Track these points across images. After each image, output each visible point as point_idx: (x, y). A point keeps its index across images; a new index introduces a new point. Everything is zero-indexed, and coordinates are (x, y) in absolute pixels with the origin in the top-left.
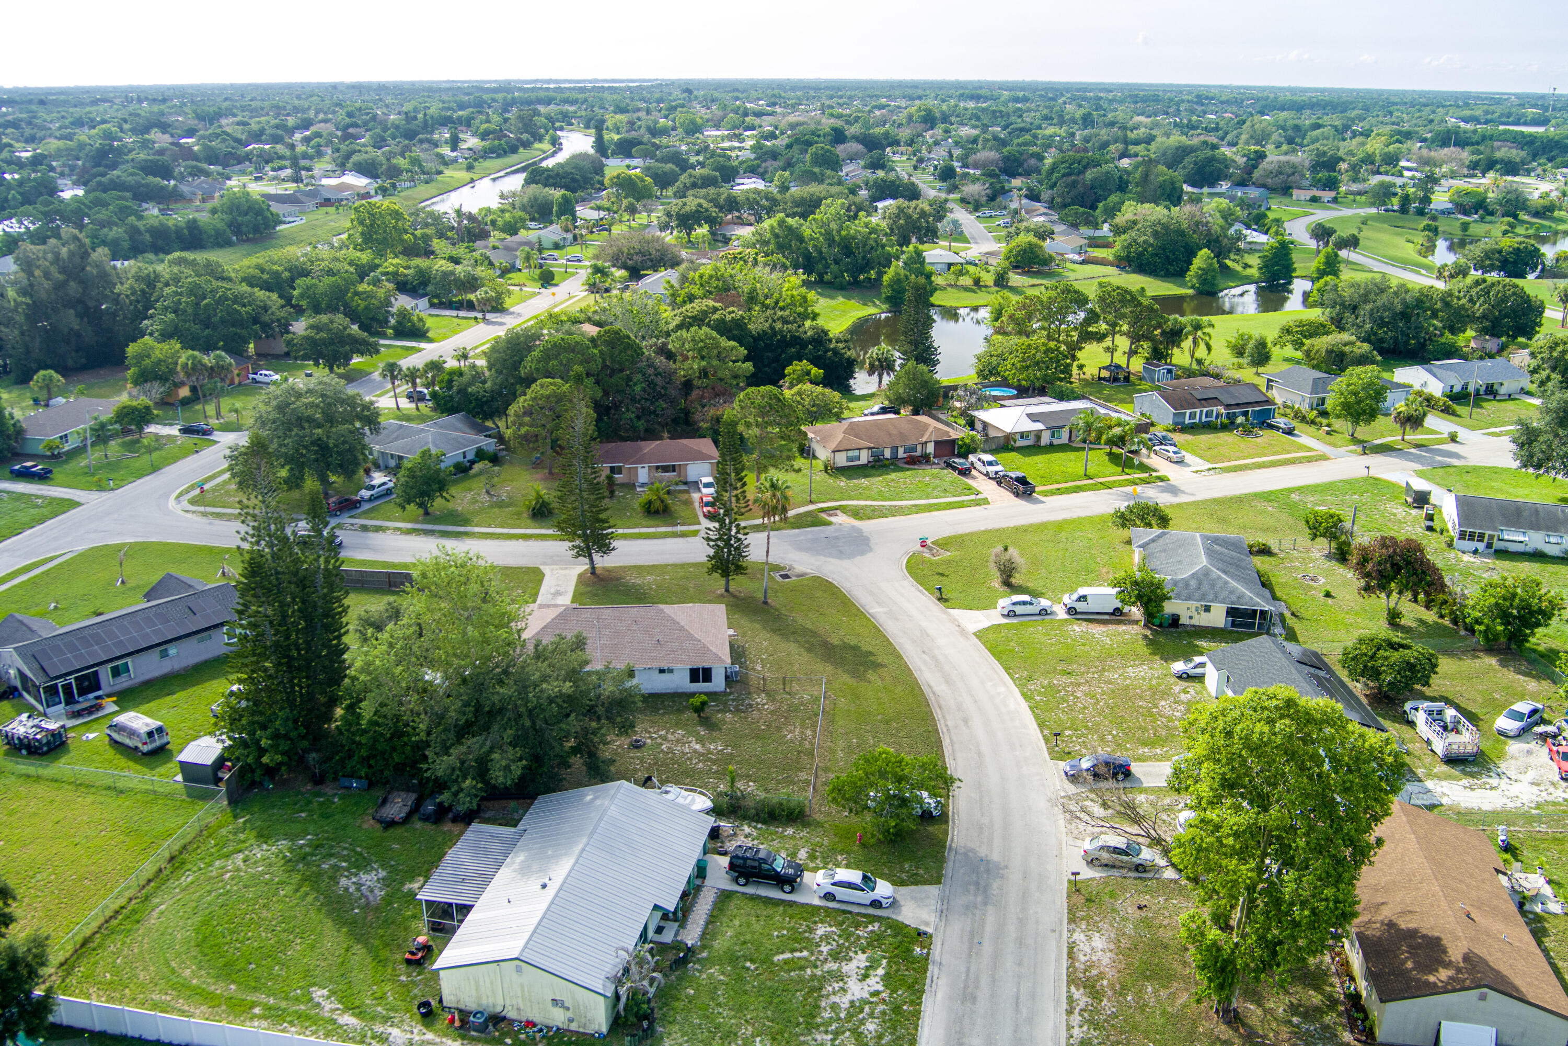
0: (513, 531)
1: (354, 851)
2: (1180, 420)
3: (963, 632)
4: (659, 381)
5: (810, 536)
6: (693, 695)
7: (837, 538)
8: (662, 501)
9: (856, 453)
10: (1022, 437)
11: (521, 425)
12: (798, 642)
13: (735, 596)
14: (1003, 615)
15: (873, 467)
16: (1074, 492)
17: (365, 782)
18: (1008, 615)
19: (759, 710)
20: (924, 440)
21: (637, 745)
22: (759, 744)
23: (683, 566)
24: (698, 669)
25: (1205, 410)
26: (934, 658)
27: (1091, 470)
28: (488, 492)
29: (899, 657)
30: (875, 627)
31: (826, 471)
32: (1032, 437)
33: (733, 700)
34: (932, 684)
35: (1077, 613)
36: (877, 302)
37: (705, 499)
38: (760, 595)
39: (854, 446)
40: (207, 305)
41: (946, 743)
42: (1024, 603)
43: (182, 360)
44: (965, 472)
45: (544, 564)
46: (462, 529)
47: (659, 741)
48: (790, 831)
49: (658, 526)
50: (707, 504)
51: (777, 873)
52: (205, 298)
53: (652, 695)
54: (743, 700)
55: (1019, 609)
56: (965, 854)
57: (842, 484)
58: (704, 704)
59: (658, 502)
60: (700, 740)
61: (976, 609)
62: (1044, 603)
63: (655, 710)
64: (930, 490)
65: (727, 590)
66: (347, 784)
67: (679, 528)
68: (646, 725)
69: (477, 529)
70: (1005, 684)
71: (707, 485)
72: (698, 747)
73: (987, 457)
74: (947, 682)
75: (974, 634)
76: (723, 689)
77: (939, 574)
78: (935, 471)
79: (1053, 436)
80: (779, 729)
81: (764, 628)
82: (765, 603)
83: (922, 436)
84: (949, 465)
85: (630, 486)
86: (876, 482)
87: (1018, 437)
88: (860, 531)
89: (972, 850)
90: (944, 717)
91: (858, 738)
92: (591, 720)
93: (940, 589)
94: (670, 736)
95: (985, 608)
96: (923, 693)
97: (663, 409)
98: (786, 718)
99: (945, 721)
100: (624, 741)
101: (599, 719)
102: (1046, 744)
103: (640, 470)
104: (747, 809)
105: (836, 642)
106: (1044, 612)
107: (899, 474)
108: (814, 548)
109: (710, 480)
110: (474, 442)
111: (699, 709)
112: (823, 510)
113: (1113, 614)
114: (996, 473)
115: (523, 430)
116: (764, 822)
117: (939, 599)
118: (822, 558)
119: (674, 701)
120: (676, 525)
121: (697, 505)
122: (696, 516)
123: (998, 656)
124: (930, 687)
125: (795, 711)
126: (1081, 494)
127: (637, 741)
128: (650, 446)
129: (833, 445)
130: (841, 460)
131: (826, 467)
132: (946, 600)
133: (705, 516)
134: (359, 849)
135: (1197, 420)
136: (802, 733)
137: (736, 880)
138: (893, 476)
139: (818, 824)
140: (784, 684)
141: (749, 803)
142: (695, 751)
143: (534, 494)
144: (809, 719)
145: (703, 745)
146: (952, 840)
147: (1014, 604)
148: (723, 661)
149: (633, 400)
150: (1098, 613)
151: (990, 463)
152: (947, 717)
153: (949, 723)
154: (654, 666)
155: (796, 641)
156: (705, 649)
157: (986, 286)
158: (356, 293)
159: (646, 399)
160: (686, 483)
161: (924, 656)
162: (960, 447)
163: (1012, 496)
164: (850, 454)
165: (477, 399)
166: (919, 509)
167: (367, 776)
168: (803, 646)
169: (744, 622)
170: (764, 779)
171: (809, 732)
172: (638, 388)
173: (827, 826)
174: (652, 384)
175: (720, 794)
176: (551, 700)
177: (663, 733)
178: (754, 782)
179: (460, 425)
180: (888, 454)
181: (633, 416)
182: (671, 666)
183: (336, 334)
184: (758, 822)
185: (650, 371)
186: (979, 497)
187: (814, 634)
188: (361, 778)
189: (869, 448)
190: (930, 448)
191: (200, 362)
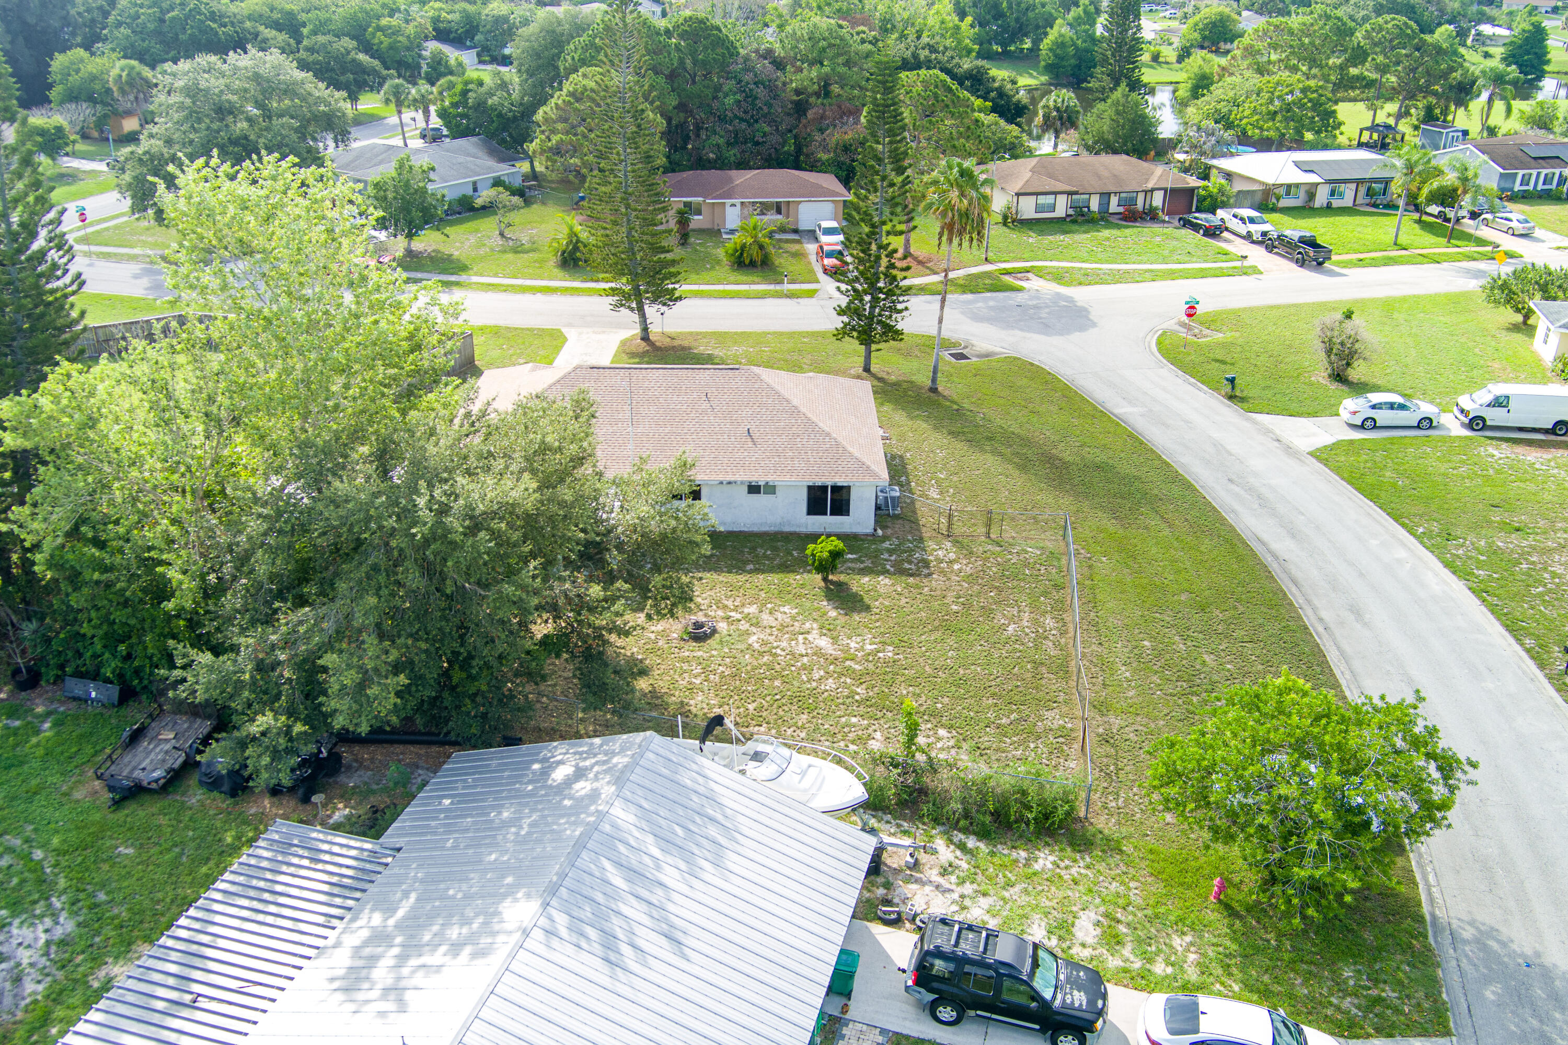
0: (529, 283)
1: (28, 857)
2: (1508, 185)
3: (1289, 450)
4: (760, 92)
5: (991, 303)
6: (813, 537)
7: (1036, 307)
8: (761, 247)
9: (1049, 199)
10: (1288, 193)
11: (554, 132)
12: (1001, 454)
13: (880, 379)
14: (1353, 426)
15: (1074, 222)
16: (1385, 265)
17: (114, 691)
18: (1362, 427)
19: (942, 572)
20: (1150, 185)
21: (700, 635)
22: (951, 641)
23: (791, 335)
24: (824, 488)
25: (1544, 172)
26: (1250, 490)
27: (1402, 240)
28: (502, 234)
29: (1188, 486)
30: (1130, 436)
31: (1005, 224)
32: (1302, 195)
33: (891, 552)
34: (1265, 537)
35: (1485, 427)
36: (1035, 74)
37: (826, 248)
38: (924, 380)
39: (1047, 188)
40: (174, 18)
41: (1332, 656)
42: (1392, 406)
43: (115, 72)
44: (1212, 232)
45: (570, 325)
46: (453, 278)
47: (744, 626)
48: (1045, 860)
49: (754, 283)
50: (830, 255)
51: (1045, 1005)
52: (173, 9)
53: (731, 535)
54: (910, 551)
55: (1383, 417)
56: (1480, 942)
57: (1031, 240)
58: (836, 555)
59: (755, 248)
60: (827, 630)
61: (1299, 415)
62: (1427, 409)
63: (738, 566)
64: (1166, 253)
65: (867, 369)
66: (78, 692)
67: (787, 287)
68: (719, 593)
69: (475, 279)
70: (1404, 545)
71: (829, 232)
72: (824, 643)
73: (1247, 212)
74: (1293, 536)
75: (1311, 454)
76: (870, 530)
77: (1217, 361)
78: (1169, 230)
79: (1332, 193)
80: (987, 612)
81: (936, 428)
82: (934, 390)
83: (1147, 180)
84: (1187, 224)
85: (714, 233)
86: (1083, 239)
87: (1282, 191)
88: (1070, 299)
89: (1492, 932)
90: (1309, 602)
91: (1153, 638)
92: (590, 579)
93: (1232, 381)
94: (766, 618)
95: (1314, 415)
96: (1254, 555)
97: (765, 134)
98: (999, 590)
99: (1315, 610)
100: (674, 627)
101: (609, 579)
102: (1542, 666)
103: (728, 208)
104: (943, 799)
105: (1067, 456)
106: (1426, 423)
107: (1115, 232)
108: (998, 318)
109: (834, 224)
110: (491, 170)
111: (826, 567)
112: (1007, 273)
113: (1552, 431)
114: (1264, 234)
115: (555, 139)
116: (984, 834)
117: (1231, 398)
118: (1018, 333)
119: (775, 549)
120: (782, 282)
121: (813, 258)
122: (812, 272)
123: (1371, 493)
124: (1263, 544)
125: (1015, 577)
126: (1396, 268)
127: (698, 625)
128: (742, 177)
129: (1017, 186)
130: (1027, 207)
131: (1005, 217)
132: (1243, 400)
133: (825, 271)
134: (38, 854)
135: (1531, 187)
136: (1035, 622)
137: (932, 1010)
138: (1106, 233)
139: (1112, 847)
140: (989, 525)
141: (944, 781)
142: (819, 652)
143: (566, 231)
144: (1045, 594)
145: (835, 640)
146: (1432, 900)
147: (1374, 407)
148: (875, 475)
149: (722, 119)
150: (1521, 429)
151: (1252, 221)
152: (1316, 602)
153: (1324, 614)
154: (738, 478)
155: (995, 452)
156: (839, 451)
157: (1167, 63)
158: (379, 28)
159: (742, 120)
160: (796, 231)
161: (1233, 487)
162: (1202, 199)
163: (1293, 266)
164: (1042, 200)
165: (500, 115)
166: (1155, 276)
167: (121, 676)
168: (1010, 461)
169: (900, 417)
170: (968, 721)
171: (1049, 622)
172: (730, 101)
173: (1127, 848)
174: (750, 97)
175: (878, 760)
176: (475, 524)
177: (752, 609)
178: (950, 728)
179: (473, 150)
180: (1095, 204)
181: (721, 141)
182: (771, 478)
183: (336, 59)
184: (966, 831)
185: (749, 77)
186: (1246, 263)
187: (1026, 442)
188: (108, 681)
189: (1070, 193)
190: (1158, 200)
191: (139, 74)
